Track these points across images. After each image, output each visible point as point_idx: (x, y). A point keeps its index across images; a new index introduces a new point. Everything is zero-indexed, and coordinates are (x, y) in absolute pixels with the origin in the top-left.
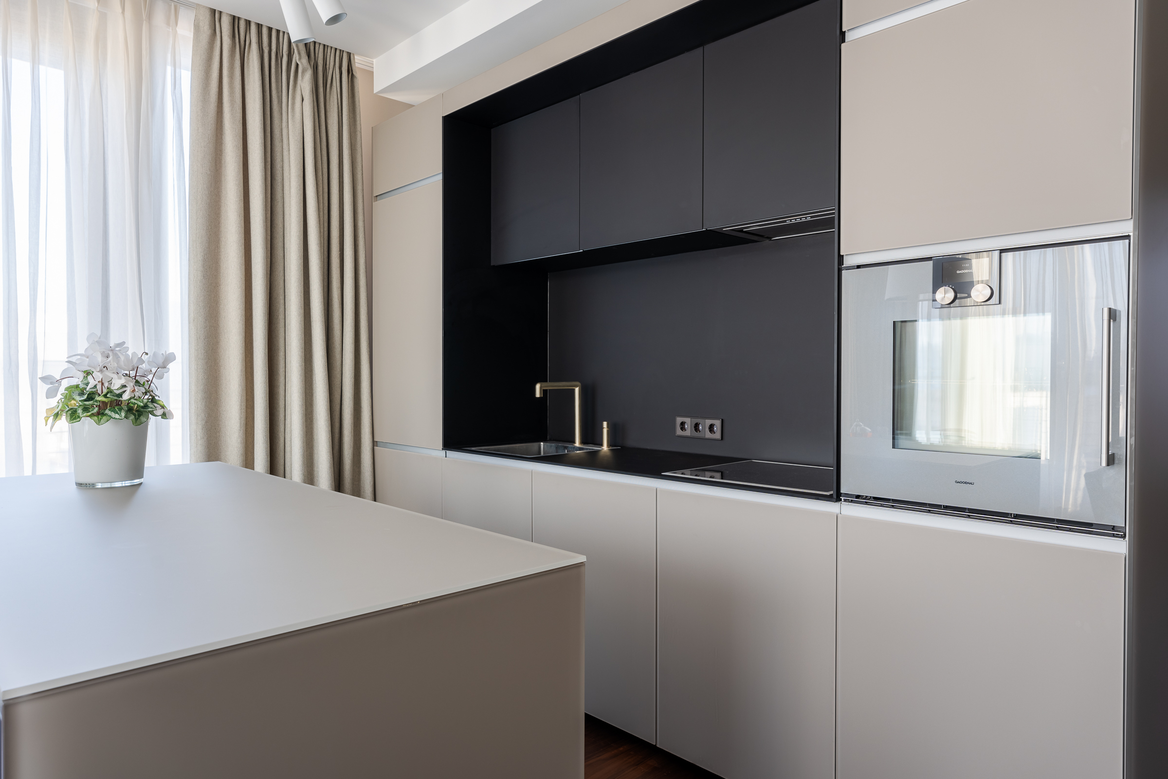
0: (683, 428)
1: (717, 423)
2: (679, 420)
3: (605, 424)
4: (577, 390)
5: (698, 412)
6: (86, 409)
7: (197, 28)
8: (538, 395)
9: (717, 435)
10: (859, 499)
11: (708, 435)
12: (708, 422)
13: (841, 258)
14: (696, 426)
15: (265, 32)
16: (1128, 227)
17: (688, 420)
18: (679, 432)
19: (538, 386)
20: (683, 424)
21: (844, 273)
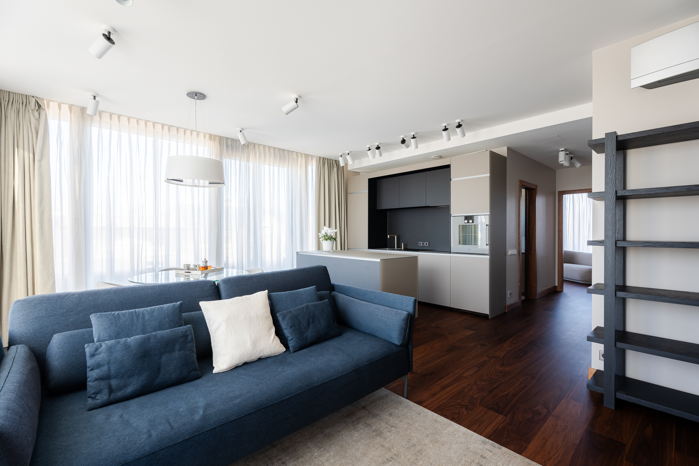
0: (420, 244)
1: (428, 243)
2: (419, 242)
3: (403, 244)
4: (396, 236)
5: (423, 241)
6: (328, 239)
7: (317, 160)
8: (388, 237)
9: (428, 245)
10: (454, 253)
11: (426, 245)
12: (426, 243)
13: (451, 215)
14: (423, 244)
15: (328, 160)
16: (489, 214)
17: (421, 243)
18: (419, 245)
19: (388, 236)
20: (420, 243)
21: (451, 217)
